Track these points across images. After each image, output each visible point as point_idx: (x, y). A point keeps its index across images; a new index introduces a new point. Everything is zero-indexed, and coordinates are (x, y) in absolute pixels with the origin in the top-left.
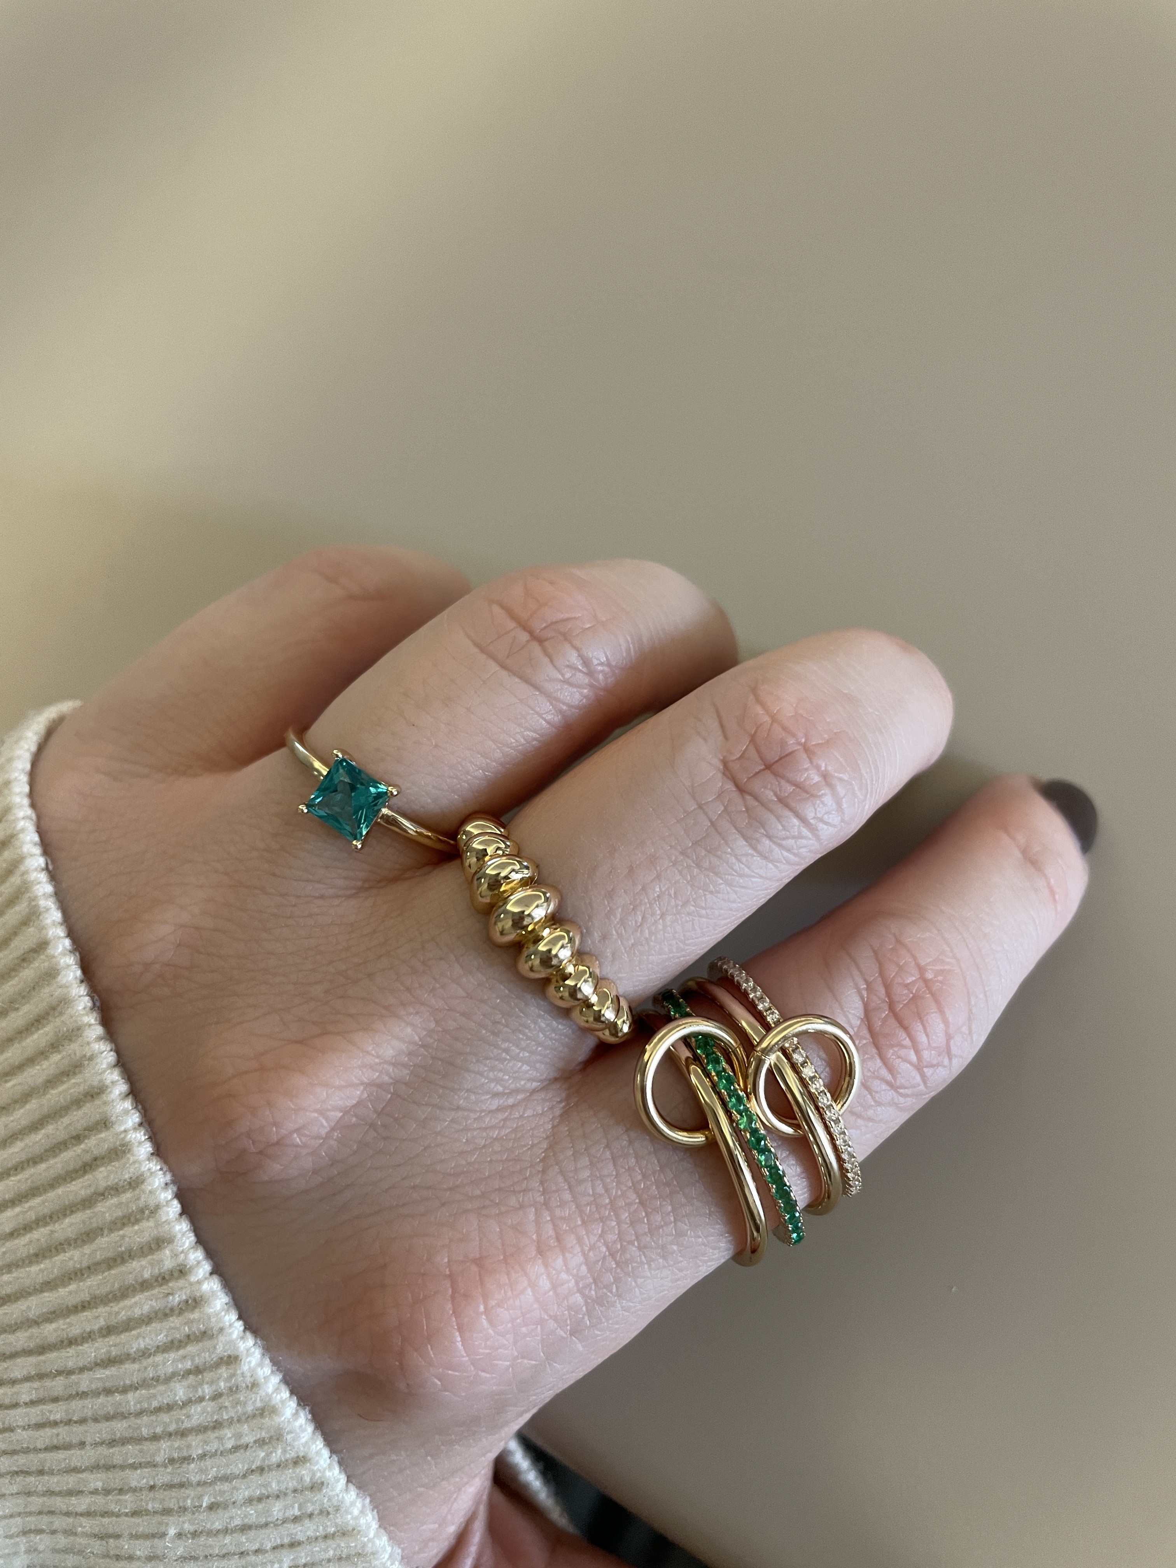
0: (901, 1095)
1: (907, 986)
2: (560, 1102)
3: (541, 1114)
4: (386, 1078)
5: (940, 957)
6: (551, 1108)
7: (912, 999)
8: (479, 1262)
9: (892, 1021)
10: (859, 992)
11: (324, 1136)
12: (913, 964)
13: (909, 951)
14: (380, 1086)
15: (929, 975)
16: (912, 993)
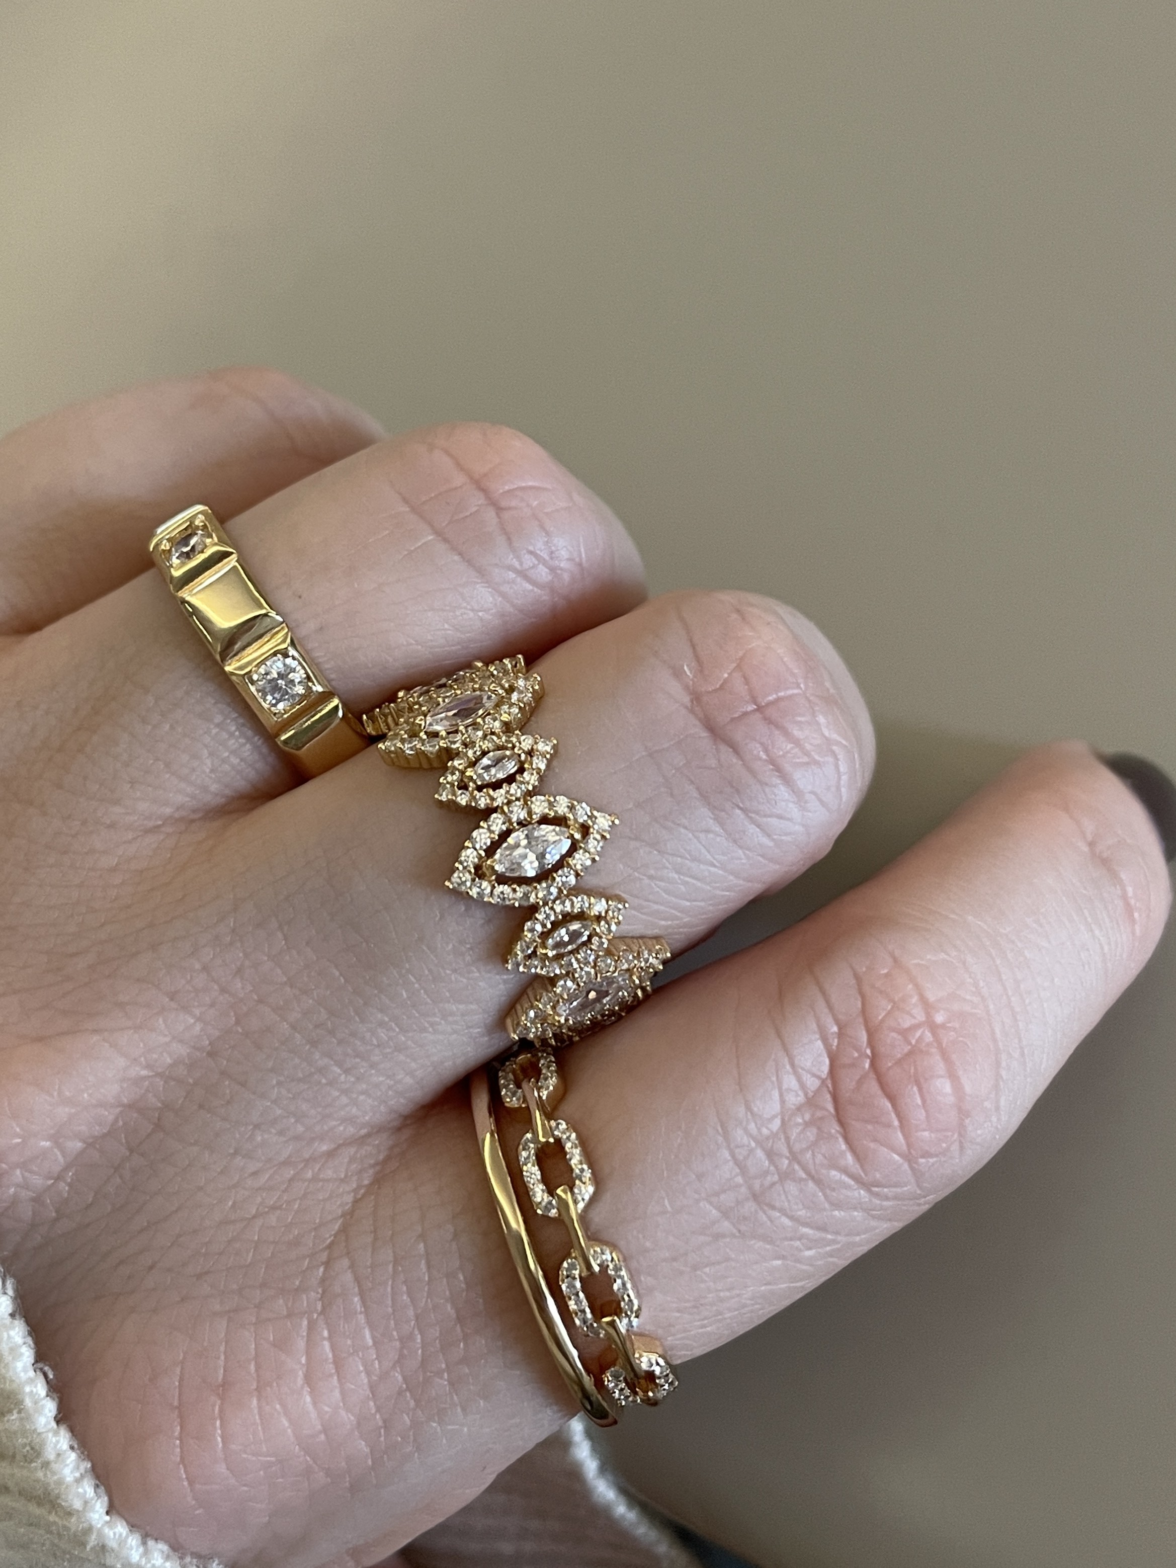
0: (877, 1195)
1: (905, 1033)
5: (958, 992)
7: (909, 1053)
9: (873, 1086)
10: (825, 1040)
12: (915, 999)
13: (912, 980)
15: (939, 1018)
16: (910, 1044)
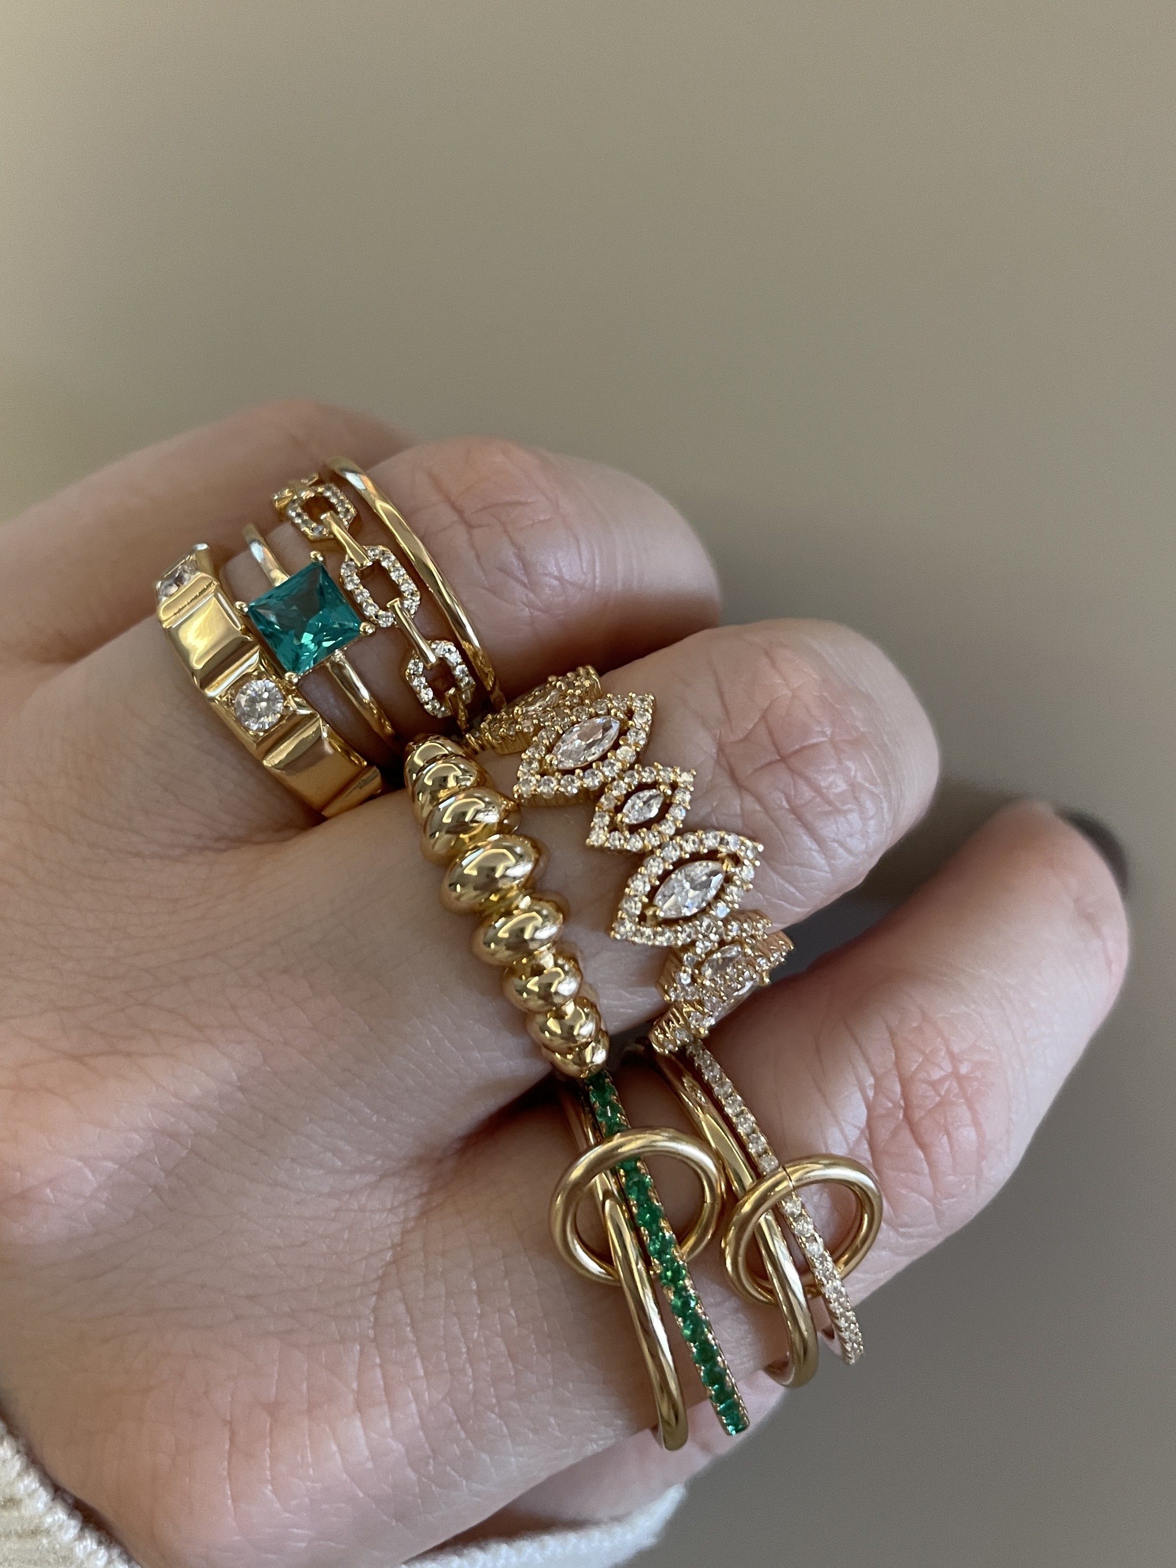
2: (420, 1196)
3: (390, 1210)
4: (183, 1127)
5: (978, 1044)
6: (406, 1204)
7: (940, 1104)
8: (273, 1409)
10: (863, 1090)
11: (88, 1194)
12: (943, 1052)
14: (175, 1136)
